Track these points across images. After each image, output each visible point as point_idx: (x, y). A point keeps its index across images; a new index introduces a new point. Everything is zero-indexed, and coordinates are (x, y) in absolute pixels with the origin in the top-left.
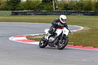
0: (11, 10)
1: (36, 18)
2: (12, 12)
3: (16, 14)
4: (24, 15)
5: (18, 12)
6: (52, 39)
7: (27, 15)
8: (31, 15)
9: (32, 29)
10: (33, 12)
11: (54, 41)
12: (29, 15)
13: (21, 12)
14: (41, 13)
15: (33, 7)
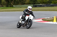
0: (33, 4)
1: (47, 8)
2: (33, 5)
3: (36, 6)
4: (40, 7)
5: (37, 5)
6: (23, 22)
7: (42, 7)
8: (44, 6)
9: (45, 14)
10: (45, 5)
11: (24, 24)
12: (43, 6)
13: (38, 5)
14: (50, 5)
15: (46, 2)
